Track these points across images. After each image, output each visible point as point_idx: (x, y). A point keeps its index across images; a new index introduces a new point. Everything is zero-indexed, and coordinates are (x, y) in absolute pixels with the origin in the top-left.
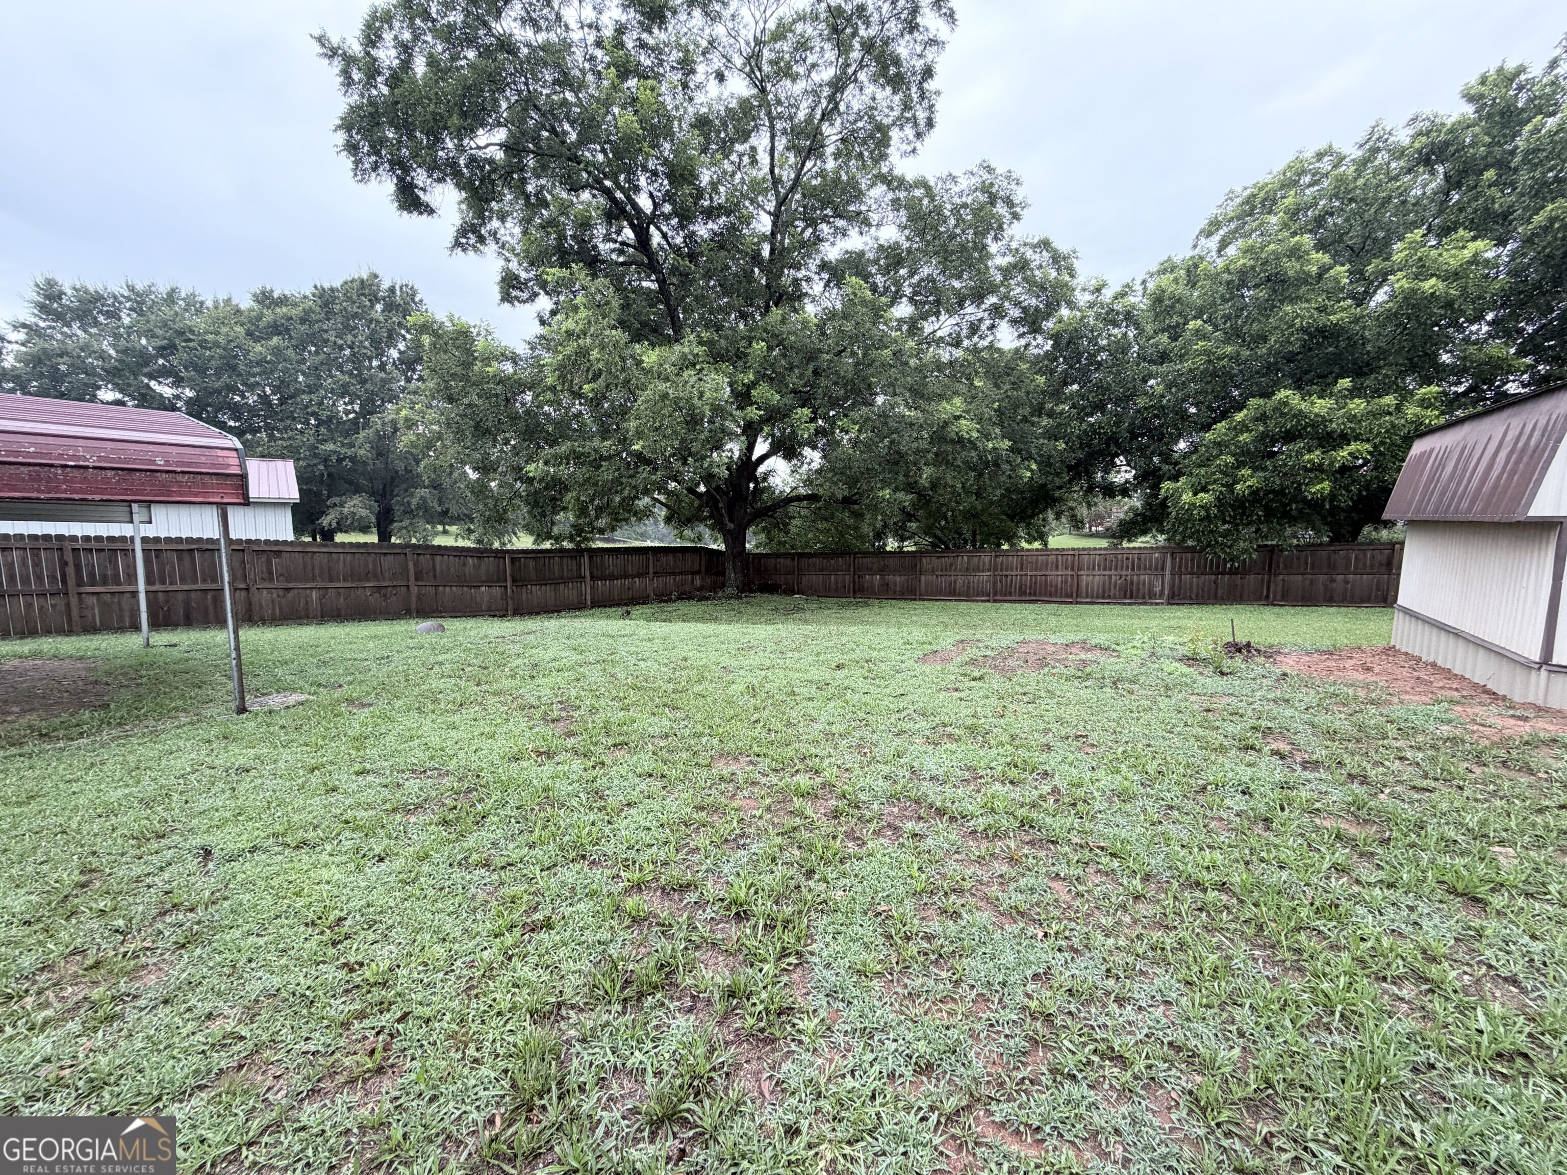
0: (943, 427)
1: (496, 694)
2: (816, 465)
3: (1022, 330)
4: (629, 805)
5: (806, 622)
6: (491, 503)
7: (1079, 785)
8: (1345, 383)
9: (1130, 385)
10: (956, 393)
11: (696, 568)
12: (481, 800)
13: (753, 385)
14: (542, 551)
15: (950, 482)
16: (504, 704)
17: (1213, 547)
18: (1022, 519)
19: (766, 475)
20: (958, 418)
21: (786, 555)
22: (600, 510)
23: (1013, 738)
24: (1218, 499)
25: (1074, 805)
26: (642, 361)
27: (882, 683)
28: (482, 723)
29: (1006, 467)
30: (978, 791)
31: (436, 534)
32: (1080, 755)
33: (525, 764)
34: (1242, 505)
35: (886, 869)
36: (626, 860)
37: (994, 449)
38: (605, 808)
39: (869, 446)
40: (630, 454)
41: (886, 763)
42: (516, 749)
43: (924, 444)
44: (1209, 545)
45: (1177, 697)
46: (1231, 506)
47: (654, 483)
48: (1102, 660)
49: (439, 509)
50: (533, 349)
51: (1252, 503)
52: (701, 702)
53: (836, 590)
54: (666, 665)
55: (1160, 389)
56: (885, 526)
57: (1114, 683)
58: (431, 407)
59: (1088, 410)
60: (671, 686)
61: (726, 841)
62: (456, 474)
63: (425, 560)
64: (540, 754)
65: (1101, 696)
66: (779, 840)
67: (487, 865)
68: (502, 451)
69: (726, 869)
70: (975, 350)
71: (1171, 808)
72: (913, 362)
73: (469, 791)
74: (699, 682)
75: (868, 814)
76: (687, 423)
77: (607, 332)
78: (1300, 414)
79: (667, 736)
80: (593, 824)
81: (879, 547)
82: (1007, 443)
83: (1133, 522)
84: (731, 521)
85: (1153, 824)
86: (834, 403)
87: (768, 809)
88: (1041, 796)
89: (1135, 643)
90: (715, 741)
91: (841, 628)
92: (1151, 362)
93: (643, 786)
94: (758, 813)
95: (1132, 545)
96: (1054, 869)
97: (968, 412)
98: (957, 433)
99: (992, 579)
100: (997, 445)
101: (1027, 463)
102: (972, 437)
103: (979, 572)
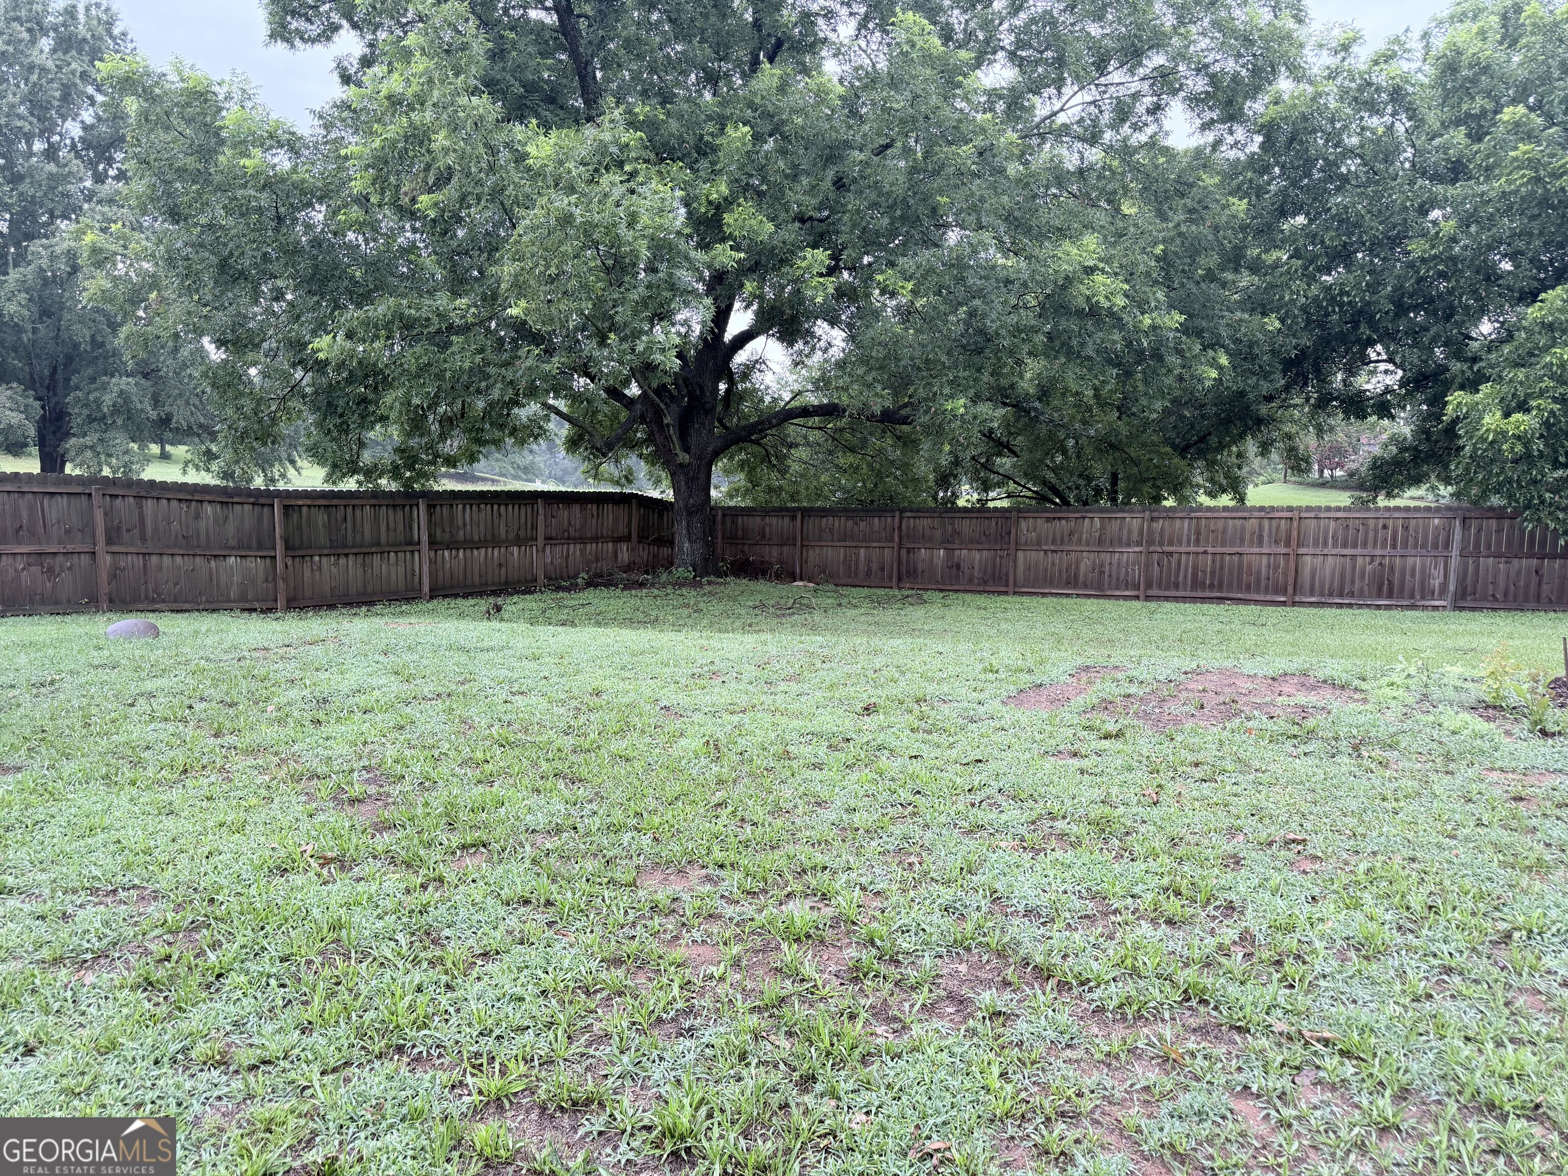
0: (1064, 288)
1: (250, 751)
2: (836, 353)
3: (1208, 115)
4: (485, 955)
5: (814, 628)
6: (248, 405)
7: (1290, 929)
9: (1397, 219)
10: (1089, 226)
11: (622, 530)
12: (215, 945)
13: (727, 203)
14: (341, 495)
15: (1074, 387)
16: (263, 770)
17: (1536, 509)
18: (1201, 454)
19: (748, 370)
20: (1090, 271)
21: (781, 511)
22: (448, 423)
23: (1174, 842)
24: (1546, 423)
25: (1279, 963)
26: (525, 156)
27: (944, 740)
28: (222, 804)
29: (1173, 360)
30: (1111, 937)
31: (148, 459)
32: (1293, 876)
33: (298, 880)
35: (942, 1075)
36: (478, 1055)
37: (1154, 327)
38: (441, 961)
39: (929, 320)
40: (505, 323)
41: (947, 883)
42: (283, 853)
43: (1028, 318)
44: (1528, 505)
45: (1464, 773)
47: (545, 377)
48: (1335, 706)
49: (153, 415)
50: (328, 127)
52: (621, 770)
53: (869, 573)
54: (563, 703)
55: (1449, 227)
56: (957, 463)
57: (1356, 748)
58: (140, 228)
59: (1323, 261)
60: (569, 741)
61: (660, 1020)
62: (185, 352)
63: (125, 508)
64: (326, 862)
65: (1332, 770)
66: (753, 1021)
67: (222, 1062)
68: (269, 311)
69: (657, 1072)
70: (1125, 151)
71: (1448, 970)
72: (1014, 169)
73: (195, 926)
74: (621, 733)
75: (913, 975)
76: (608, 270)
77: (463, 100)
79: (558, 830)
80: (419, 990)
81: (945, 501)
82: (1177, 318)
83: (1396, 463)
84: (686, 449)
85: (1416, 1000)
86: (871, 241)
87: (736, 964)
88: (1220, 947)
89: (1395, 678)
90: (646, 841)
91: (876, 641)
92: (1437, 178)
93: (512, 922)
94: (718, 971)
95: (1393, 503)
96: (1240, 1078)
97: (1108, 260)
98: (1088, 298)
99: (1143, 559)
100: (1159, 321)
101: (1211, 353)
102: (1114, 305)
103: (1121, 546)
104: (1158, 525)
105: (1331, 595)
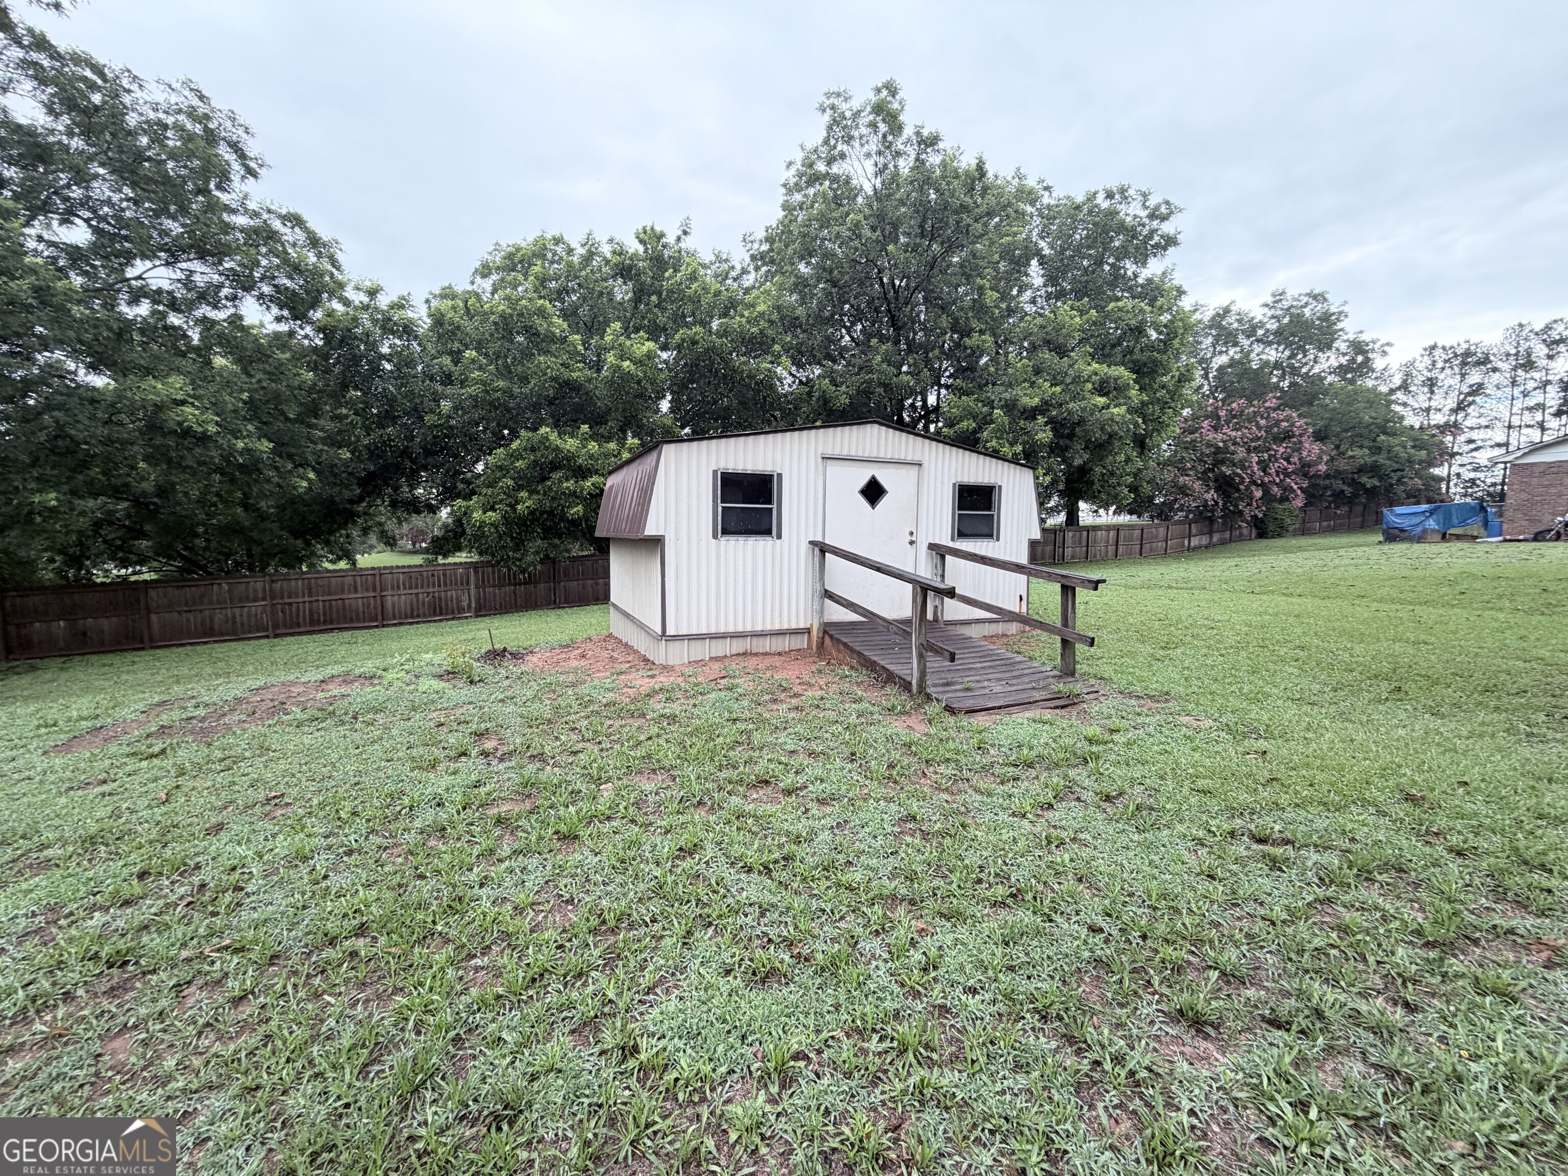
0: (154, 413)
3: (280, 312)
8: (585, 428)
9: (417, 400)
17: (506, 561)
18: (319, 536)
20: (179, 403)
23: (167, 830)
24: (504, 517)
29: (270, 472)
32: (260, 824)
34: (525, 524)
37: (248, 450)
44: (502, 559)
45: (417, 717)
46: (516, 524)
48: (357, 692)
51: (532, 522)
57: (356, 717)
71: (350, 853)
78: (557, 449)
81: (78, 579)
82: (268, 445)
83: (444, 538)
88: (167, 906)
95: (451, 560)
96: (123, 1019)
97: (196, 397)
98: (180, 424)
99: (268, 609)
100: (251, 445)
101: (301, 470)
102: (207, 430)
103: (249, 601)
104: (277, 586)
105: (406, 618)
